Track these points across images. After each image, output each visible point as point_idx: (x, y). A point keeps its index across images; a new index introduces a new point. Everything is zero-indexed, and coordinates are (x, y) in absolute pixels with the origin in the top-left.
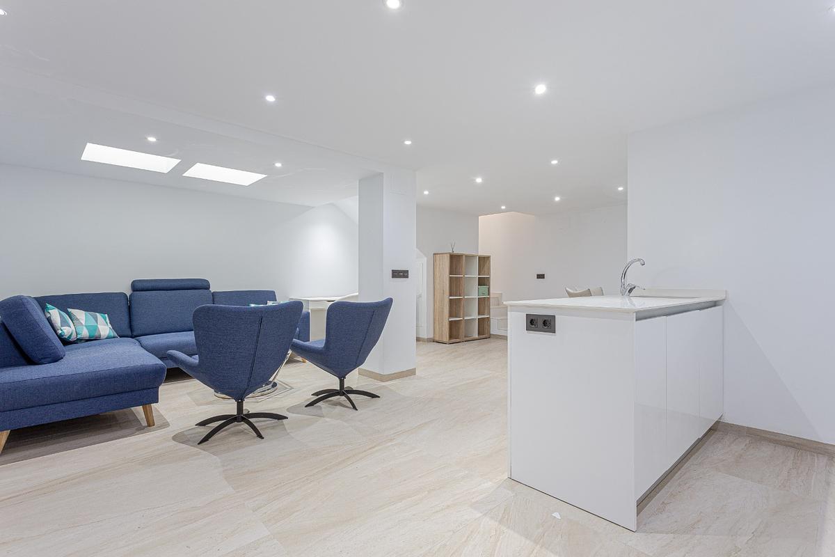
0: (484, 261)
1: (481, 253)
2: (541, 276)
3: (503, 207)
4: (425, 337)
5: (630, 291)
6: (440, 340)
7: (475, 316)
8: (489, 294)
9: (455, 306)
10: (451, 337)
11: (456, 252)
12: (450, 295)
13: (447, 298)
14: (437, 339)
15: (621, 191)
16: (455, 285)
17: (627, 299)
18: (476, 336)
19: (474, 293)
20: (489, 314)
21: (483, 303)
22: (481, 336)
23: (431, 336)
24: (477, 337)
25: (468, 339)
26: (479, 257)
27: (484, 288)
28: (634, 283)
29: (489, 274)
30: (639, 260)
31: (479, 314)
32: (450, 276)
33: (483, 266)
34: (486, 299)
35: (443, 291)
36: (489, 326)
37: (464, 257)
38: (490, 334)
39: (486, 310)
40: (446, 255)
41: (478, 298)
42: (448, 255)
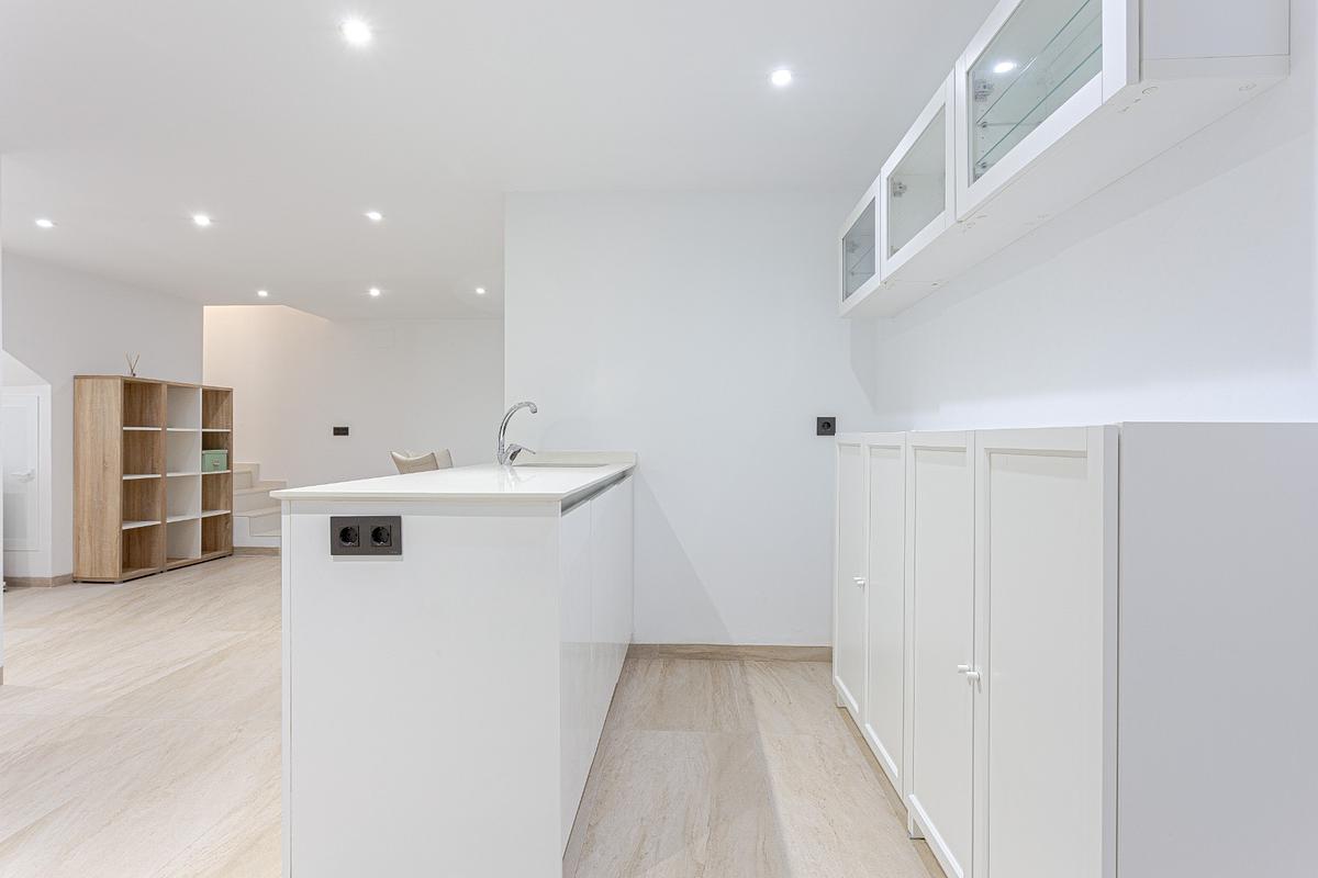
0: (216, 400)
1: (210, 380)
2: (341, 431)
3: (263, 294)
4: (49, 574)
5: (513, 457)
6: (97, 576)
7: (194, 512)
8: (229, 465)
9: (137, 498)
10: (127, 564)
11: (144, 374)
12: (126, 471)
13: (114, 480)
14: (86, 575)
15: (481, 295)
16: (138, 449)
17: (508, 470)
18: (197, 554)
19: (193, 465)
20: (229, 505)
21: (215, 487)
22: (210, 555)
23: (68, 569)
24: (200, 557)
25: (173, 564)
26: (205, 392)
27: (217, 455)
28: (519, 443)
29: (229, 424)
30: (528, 404)
31: (205, 508)
32: (125, 428)
33: (217, 409)
34: (222, 477)
35: (104, 462)
36: (230, 532)
37: (164, 389)
38: (233, 548)
39: (223, 500)
40: (111, 381)
41: (203, 476)
42: (119, 381)
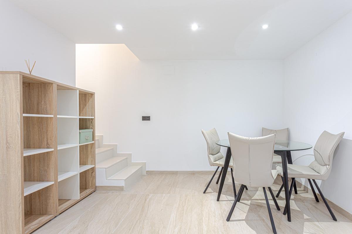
2: (146, 118)
7: (75, 170)
8: (93, 139)
20: (94, 162)
21: (86, 152)
22: (84, 194)
24: (79, 198)
27: (87, 132)
29: (93, 114)
32: (25, 115)
33: (85, 105)
34: (89, 146)
35: (7, 142)
36: (94, 177)
37: (55, 87)
38: (96, 187)
39: (90, 160)
40: (11, 75)
41: (80, 146)
42: (19, 75)
